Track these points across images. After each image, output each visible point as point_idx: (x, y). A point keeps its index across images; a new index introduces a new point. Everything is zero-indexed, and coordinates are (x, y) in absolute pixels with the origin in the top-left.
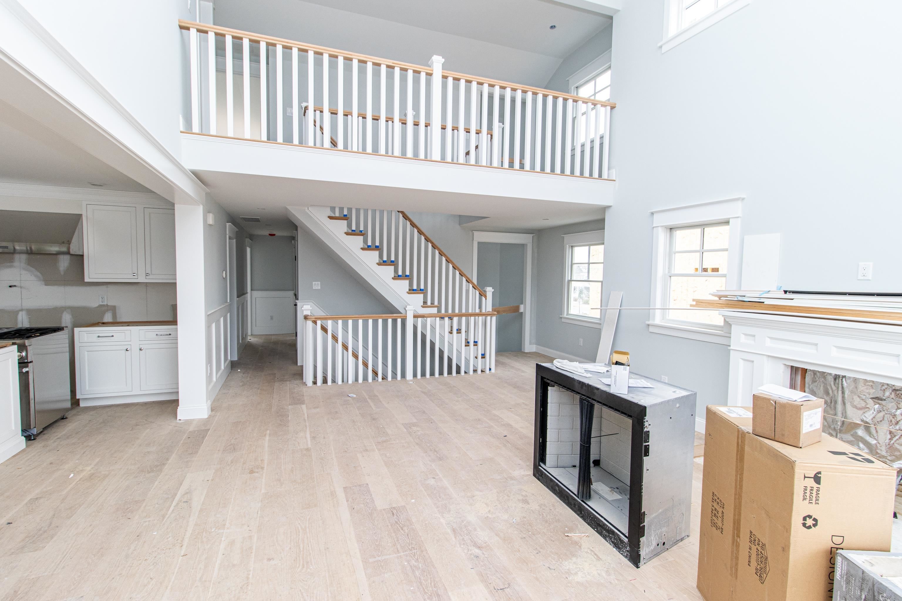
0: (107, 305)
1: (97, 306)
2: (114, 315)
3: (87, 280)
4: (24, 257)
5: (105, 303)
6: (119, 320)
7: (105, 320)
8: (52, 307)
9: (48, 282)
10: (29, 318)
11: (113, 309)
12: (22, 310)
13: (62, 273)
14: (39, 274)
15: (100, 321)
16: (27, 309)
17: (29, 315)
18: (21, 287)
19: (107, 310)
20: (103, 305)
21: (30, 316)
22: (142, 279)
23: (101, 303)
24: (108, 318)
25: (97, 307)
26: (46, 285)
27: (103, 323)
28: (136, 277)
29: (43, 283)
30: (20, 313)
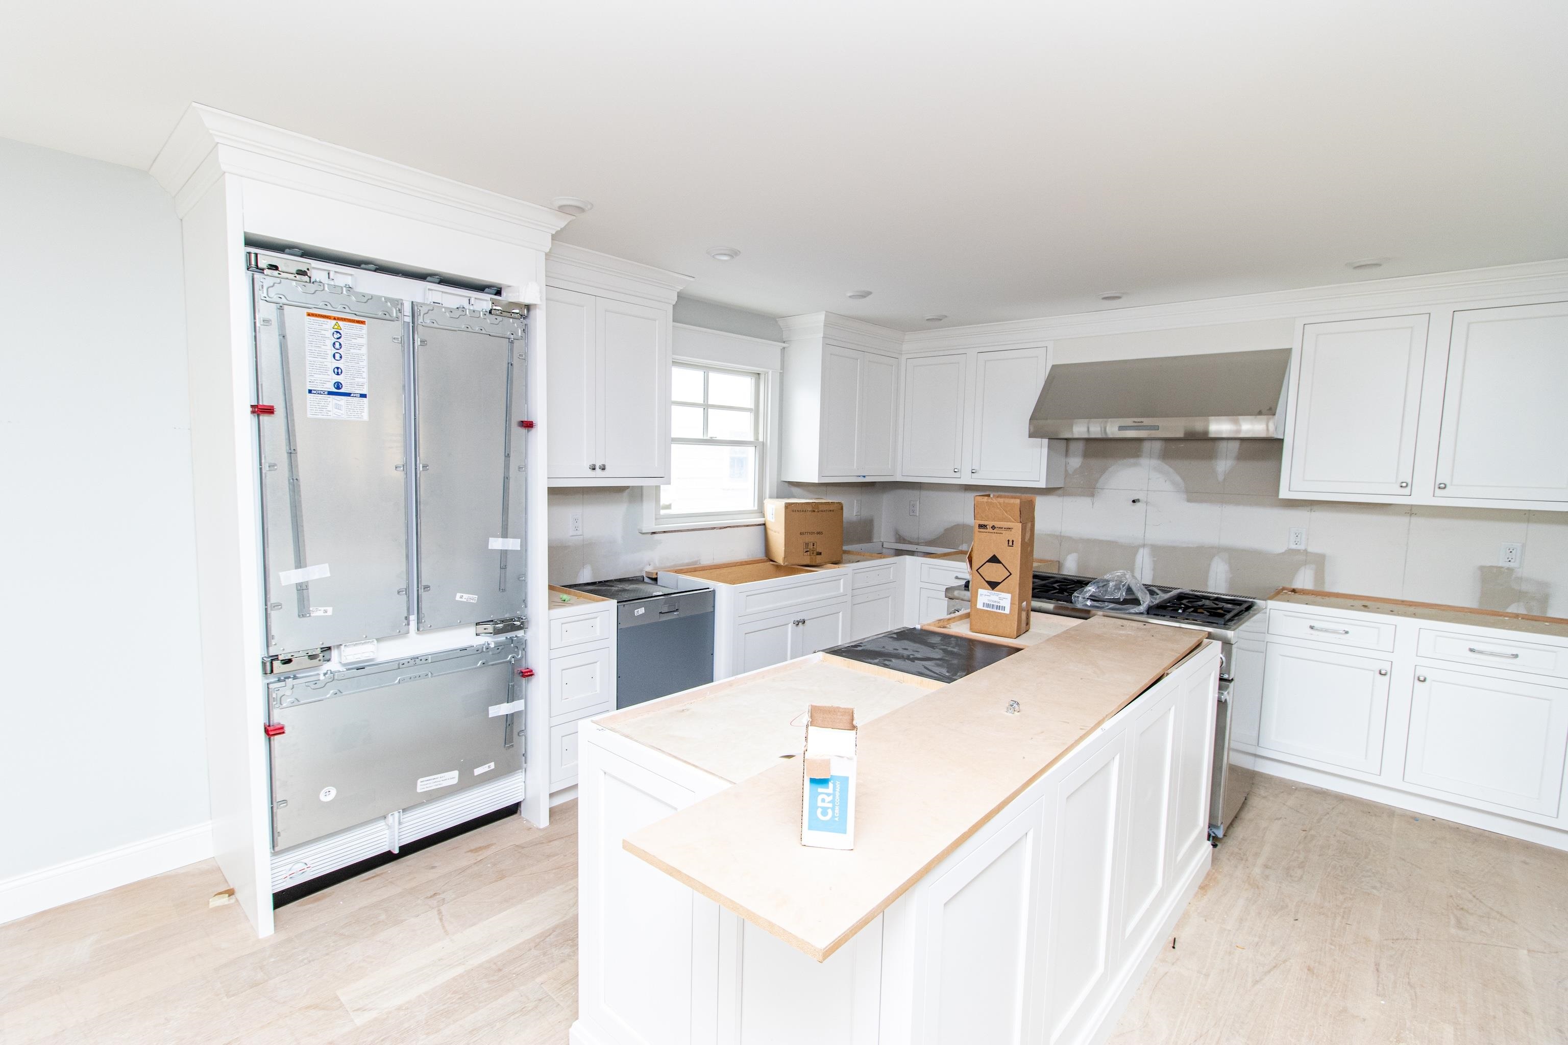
0: (1306, 550)
1: (1283, 551)
2: (1320, 576)
3: (1284, 494)
4: (1158, 445)
5: (1301, 547)
6: (1328, 588)
7: (1298, 585)
8: (1195, 546)
9: (1194, 494)
10: (1154, 561)
11: (1319, 562)
12: (1144, 546)
13: (1221, 478)
14: (1178, 479)
15: (1287, 586)
16: (1151, 545)
17: (1154, 557)
18: (1147, 503)
19: (1305, 563)
20: (1298, 551)
21: (1155, 559)
22: (1422, 496)
23: (1294, 547)
24: (1304, 580)
25: (1283, 554)
26: (1189, 500)
27: (1294, 591)
28: (1407, 491)
29: (1184, 496)
30: (1141, 551)
